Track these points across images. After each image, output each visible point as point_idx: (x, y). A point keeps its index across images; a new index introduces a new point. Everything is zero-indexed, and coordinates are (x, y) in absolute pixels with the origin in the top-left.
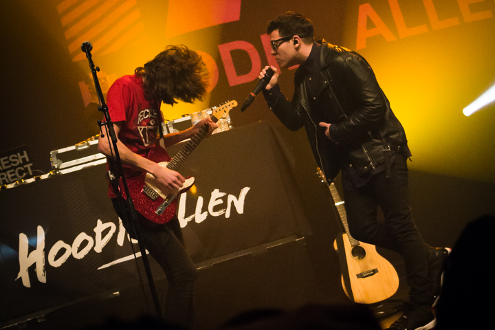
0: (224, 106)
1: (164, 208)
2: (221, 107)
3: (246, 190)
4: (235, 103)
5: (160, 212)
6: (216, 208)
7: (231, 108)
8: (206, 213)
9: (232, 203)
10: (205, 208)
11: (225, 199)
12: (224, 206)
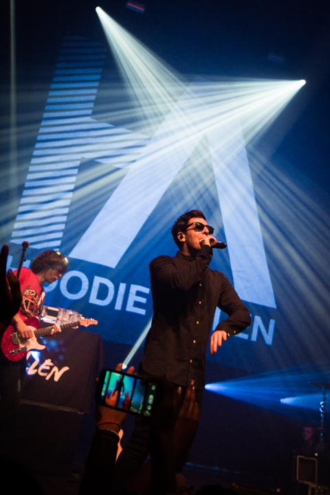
0: (89, 320)
1: (17, 352)
2: (87, 319)
3: (66, 369)
4: (96, 323)
5: (13, 353)
6: (43, 371)
7: (92, 323)
8: (36, 371)
9: (54, 372)
10: (37, 367)
11: (51, 367)
12: (48, 371)
